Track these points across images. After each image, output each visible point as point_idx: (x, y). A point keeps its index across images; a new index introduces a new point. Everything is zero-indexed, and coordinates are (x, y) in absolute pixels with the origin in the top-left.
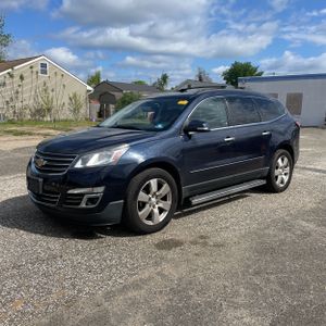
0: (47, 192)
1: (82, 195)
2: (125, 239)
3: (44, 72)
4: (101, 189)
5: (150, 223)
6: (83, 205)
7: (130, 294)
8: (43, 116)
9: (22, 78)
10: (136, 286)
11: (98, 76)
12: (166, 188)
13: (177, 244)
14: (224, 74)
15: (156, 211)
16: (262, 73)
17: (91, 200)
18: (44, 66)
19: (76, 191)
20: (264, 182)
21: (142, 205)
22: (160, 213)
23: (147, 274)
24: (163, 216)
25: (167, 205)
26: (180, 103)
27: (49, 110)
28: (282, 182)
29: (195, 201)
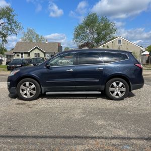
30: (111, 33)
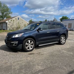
0: (8, 43)
1: (14, 43)
2: (23, 53)
3: (19, 20)
4: (17, 42)
5: (29, 50)
6: (14, 45)
7: (18, 62)
8: (18, 29)
9: (14, 21)
10: (20, 61)
11: (31, 20)
12: (32, 42)
13: (33, 54)
14: (60, 19)
15: (30, 47)
16: (69, 19)
17: (15, 44)
18: (18, 18)
19: (13, 42)
20: (58, 42)
21: (27, 46)
22: (31, 48)
23: (24, 59)
24: (32, 48)
25: (33, 46)
26: (37, 24)
27: (19, 28)
28: (63, 42)
29: (40, 45)
30: (9, 13)
